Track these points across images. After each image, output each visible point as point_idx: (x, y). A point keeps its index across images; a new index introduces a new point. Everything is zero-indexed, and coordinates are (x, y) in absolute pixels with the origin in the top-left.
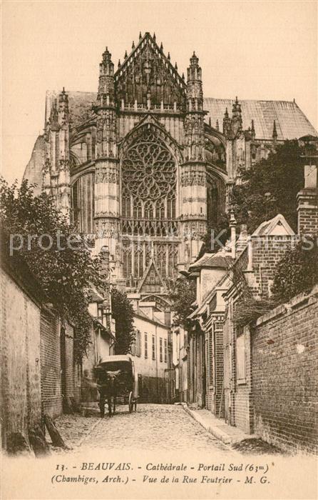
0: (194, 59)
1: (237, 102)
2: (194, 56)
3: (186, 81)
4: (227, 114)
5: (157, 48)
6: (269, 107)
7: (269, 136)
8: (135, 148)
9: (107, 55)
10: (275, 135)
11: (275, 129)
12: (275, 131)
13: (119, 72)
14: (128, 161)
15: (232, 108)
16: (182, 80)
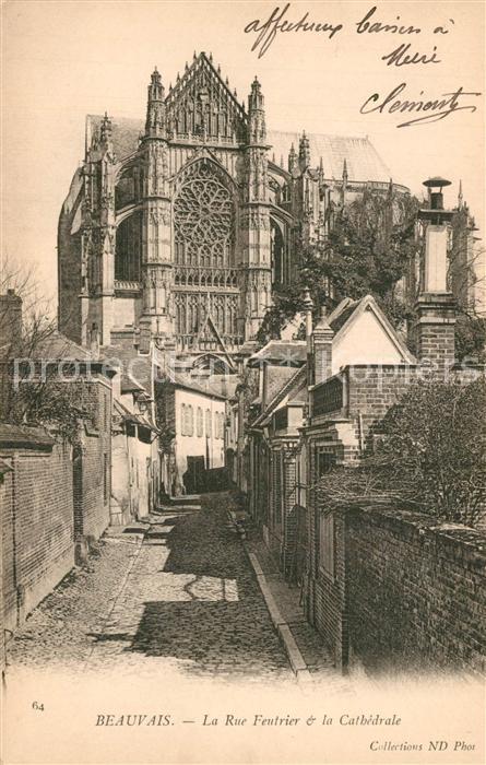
0: (256, 86)
1: (304, 137)
2: (256, 82)
3: (246, 110)
4: (292, 150)
5: (214, 71)
6: (340, 142)
7: (339, 177)
8: (190, 185)
9: (156, 77)
10: (345, 175)
11: (345, 167)
12: (345, 171)
13: (169, 97)
14: (182, 201)
15: (299, 143)
16: (242, 109)
